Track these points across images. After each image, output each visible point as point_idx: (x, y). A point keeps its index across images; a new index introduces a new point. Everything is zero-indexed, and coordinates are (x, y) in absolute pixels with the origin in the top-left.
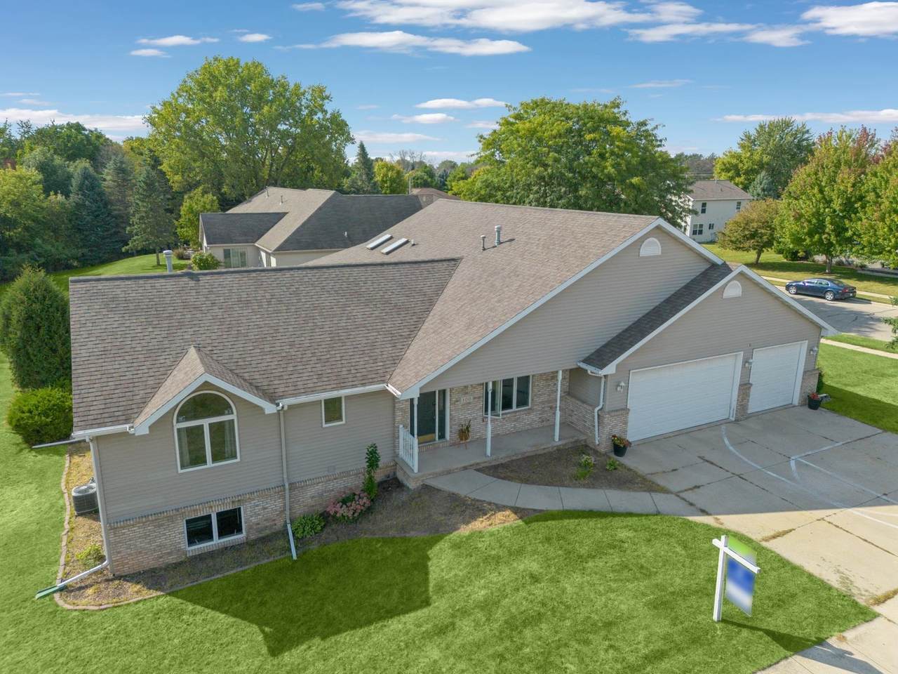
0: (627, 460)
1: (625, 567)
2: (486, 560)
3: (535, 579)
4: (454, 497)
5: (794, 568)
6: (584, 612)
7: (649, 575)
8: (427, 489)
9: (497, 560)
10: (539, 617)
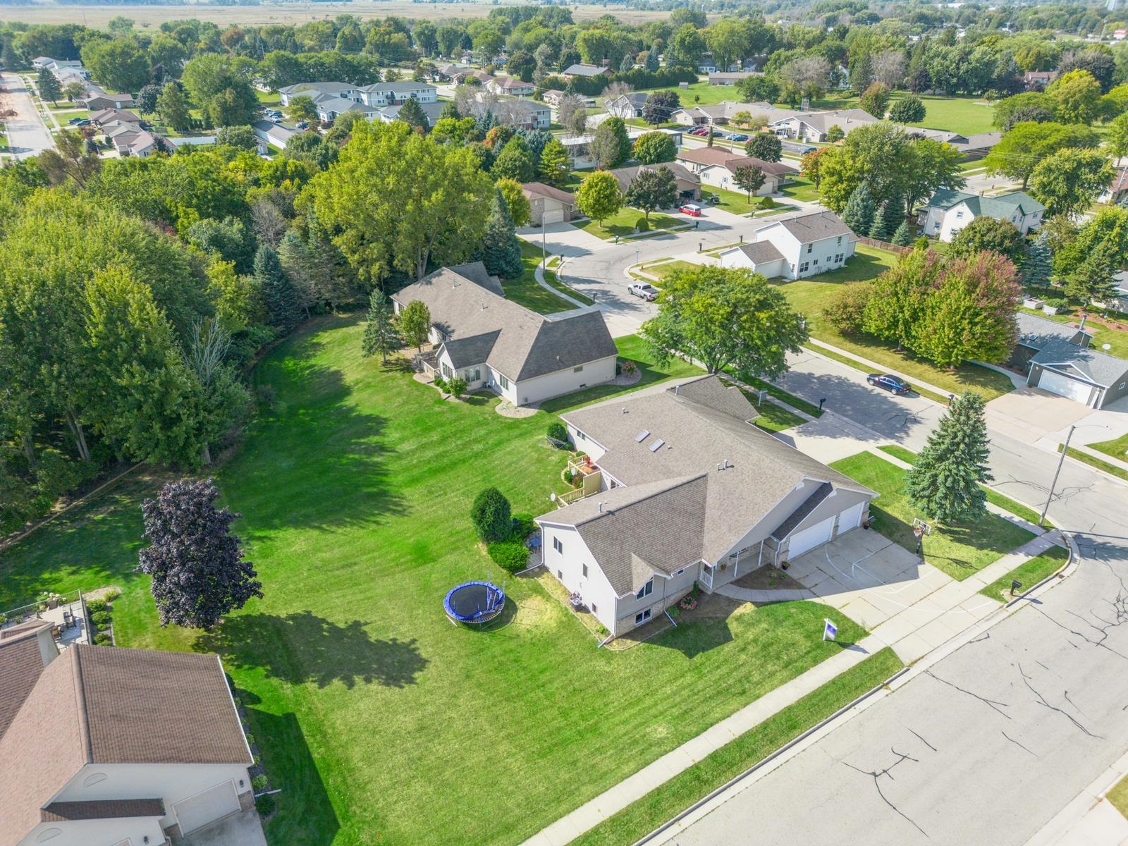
0: (788, 572)
1: (795, 624)
2: (749, 624)
3: (768, 631)
4: (728, 599)
5: (848, 619)
6: (785, 641)
7: (803, 626)
8: (715, 595)
9: (753, 624)
10: (772, 644)
